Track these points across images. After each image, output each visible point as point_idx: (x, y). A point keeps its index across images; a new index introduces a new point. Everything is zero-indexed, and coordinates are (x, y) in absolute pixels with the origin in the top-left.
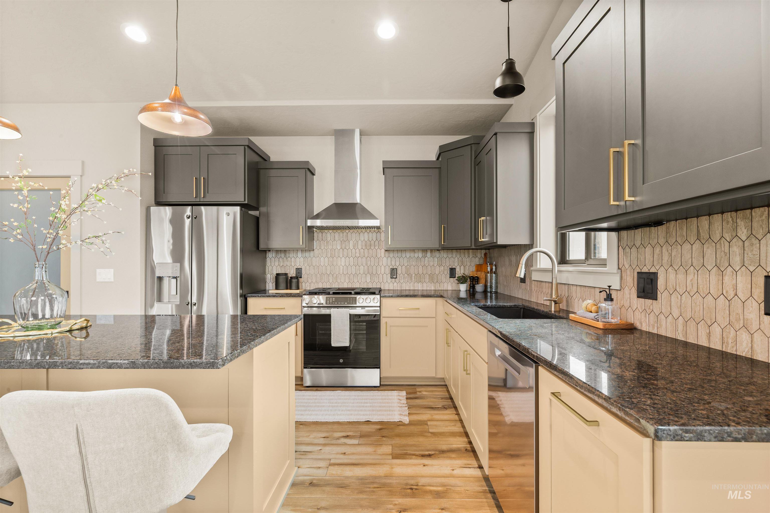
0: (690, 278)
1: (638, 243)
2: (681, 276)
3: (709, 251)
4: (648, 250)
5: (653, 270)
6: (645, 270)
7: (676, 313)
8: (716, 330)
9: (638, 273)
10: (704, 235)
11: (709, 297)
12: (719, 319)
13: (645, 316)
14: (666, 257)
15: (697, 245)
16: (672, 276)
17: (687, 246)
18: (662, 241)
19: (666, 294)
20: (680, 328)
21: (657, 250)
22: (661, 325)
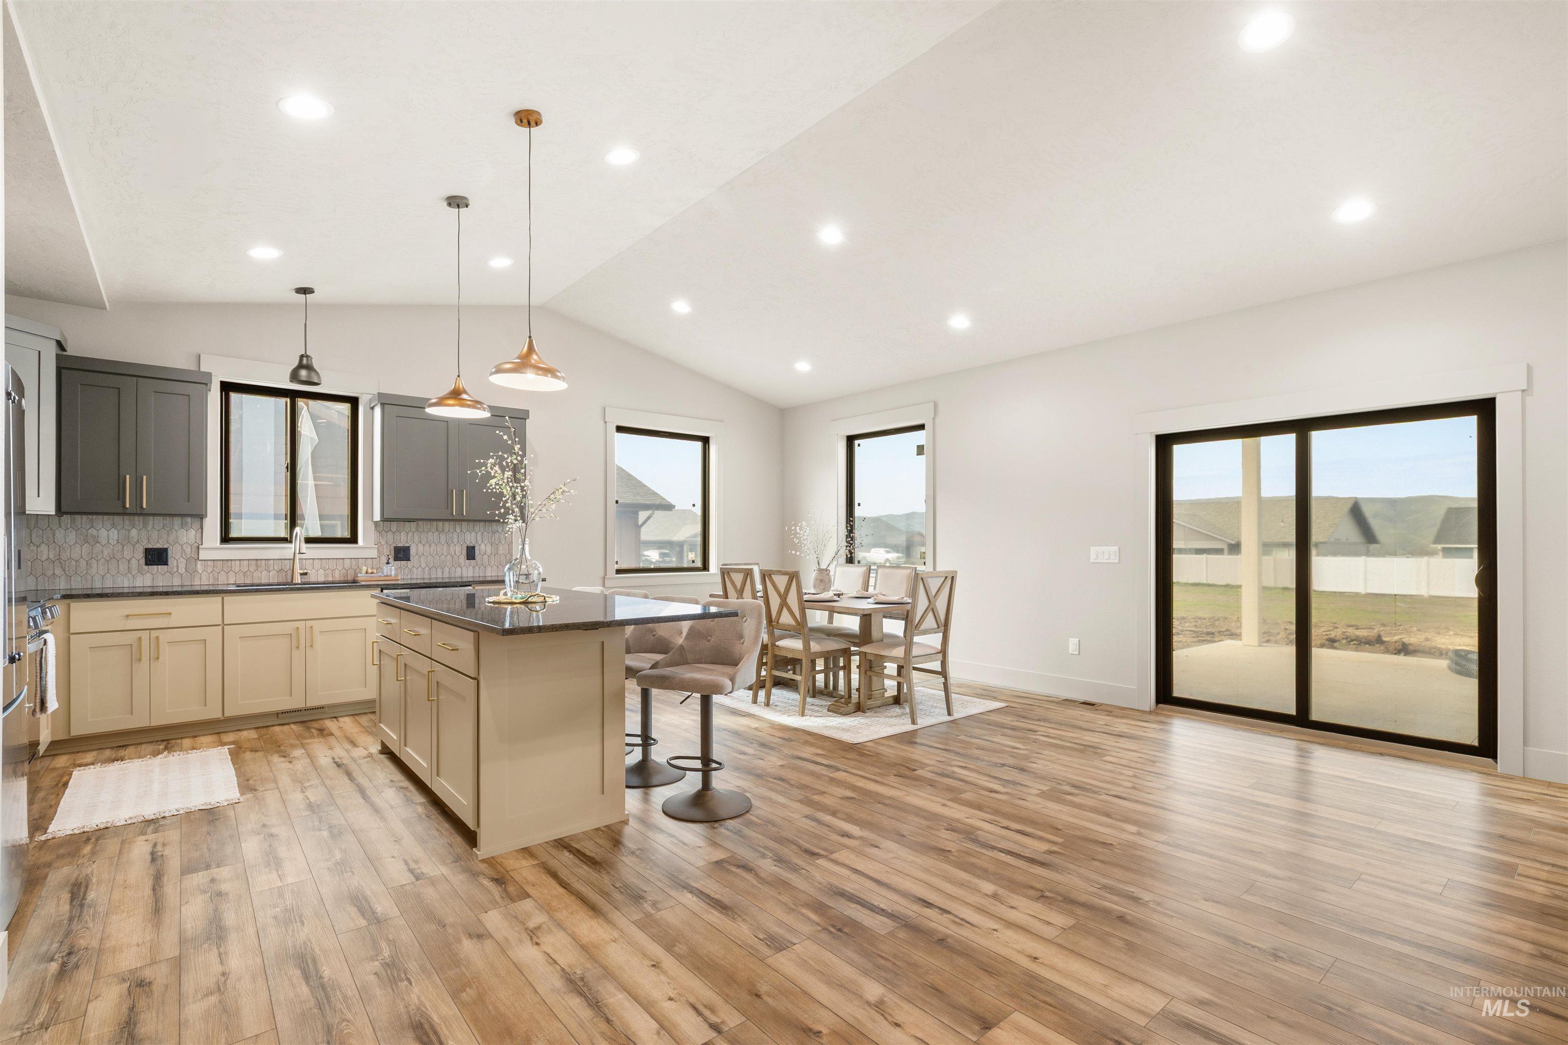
0: (432, 548)
1: (394, 529)
2: (427, 548)
3: (443, 537)
4: (403, 535)
5: (407, 545)
6: (399, 545)
7: (423, 565)
8: (447, 569)
9: (395, 547)
10: (440, 528)
11: (443, 556)
12: (448, 564)
13: (401, 571)
14: (416, 538)
15: (436, 533)
16: (421, 547)
17: (430, 533)
18: (413, 529)
19: (417, 557)
20: (427, 572)
21: (410, 534)
22: (413, 574)
